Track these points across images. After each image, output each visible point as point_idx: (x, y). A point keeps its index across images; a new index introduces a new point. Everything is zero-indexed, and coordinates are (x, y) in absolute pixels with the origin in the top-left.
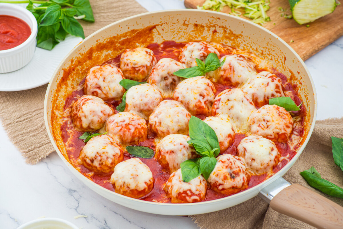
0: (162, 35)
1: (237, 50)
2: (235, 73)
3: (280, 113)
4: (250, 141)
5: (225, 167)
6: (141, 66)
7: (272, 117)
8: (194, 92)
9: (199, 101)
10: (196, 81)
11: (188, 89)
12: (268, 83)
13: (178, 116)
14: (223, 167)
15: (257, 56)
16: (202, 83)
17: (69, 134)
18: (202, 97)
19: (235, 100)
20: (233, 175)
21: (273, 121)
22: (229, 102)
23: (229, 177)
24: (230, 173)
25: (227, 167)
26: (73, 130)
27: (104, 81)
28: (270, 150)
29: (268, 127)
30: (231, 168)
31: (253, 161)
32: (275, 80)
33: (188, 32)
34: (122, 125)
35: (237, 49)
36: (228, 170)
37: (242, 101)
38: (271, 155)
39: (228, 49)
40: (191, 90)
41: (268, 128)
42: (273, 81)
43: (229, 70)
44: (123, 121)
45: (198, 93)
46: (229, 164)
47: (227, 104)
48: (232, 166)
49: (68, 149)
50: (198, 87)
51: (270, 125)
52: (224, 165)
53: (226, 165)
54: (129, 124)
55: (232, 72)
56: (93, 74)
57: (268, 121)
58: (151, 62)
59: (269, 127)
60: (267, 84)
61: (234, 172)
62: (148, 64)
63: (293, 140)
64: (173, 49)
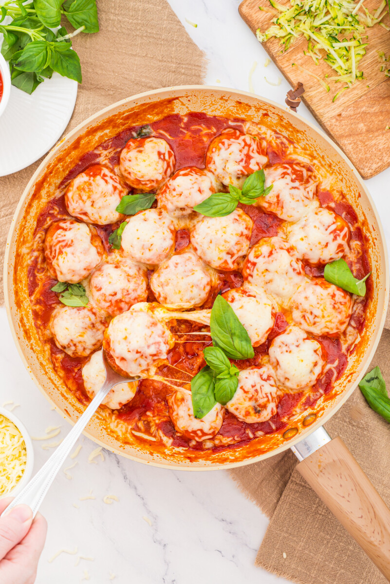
0: (187, 105)
1: (295, 147)
2: (284, 210)
3: (335, 304)
4: (287, 351)
5: (247, 399)
6: (148, 180)
7: (322, 311)
8: (219, 248)
9: (226, 262)
10: (225, 227)
11: (211, 242)
12: (327, 243)
13: (192, 291)
14: (245, 400)
15: (322, 165)
16: (232, 234)
17: (38, 281)
18: (230, 256)
19: (276, 272)
20: (259, 409)
21: (323, 317)
22: (267, 273)
23: (252, 412)
24: (254, 406)
25: (250, 399)
26: (44, 275)
27: (92, 205)
28: (312, 365)
29: (315, 323)
30: (256, 400)
31: (287, 380)
32: (338, 237)
33: (226, 106)
34: (111, 301)
35: (296, 145)
36: (252, 403)
37: (287, 273)
38: (312, 374)
39: (282, 143)
40: (216, 244)
41: (315, 325)
42: (335, 239)
43: (276, 204)
44: (113, 294)
45: (225, 250)
46: (254, 394)
47: (264, 276)
48: (257, 397)
49: (34, 308)
50: (226, 241)
51: (318, 322)
52: (246, 396)
53: (250, 395)
54: (121, 301)
55: (280, 208)
56: (78, 192)
57: (316, 316)
58: (163, 174)
59: (317, 324)
60: (325, 244)
61: (259, 405)
62: (160, 178)
63: (348, 335)
64: (202, 129)
